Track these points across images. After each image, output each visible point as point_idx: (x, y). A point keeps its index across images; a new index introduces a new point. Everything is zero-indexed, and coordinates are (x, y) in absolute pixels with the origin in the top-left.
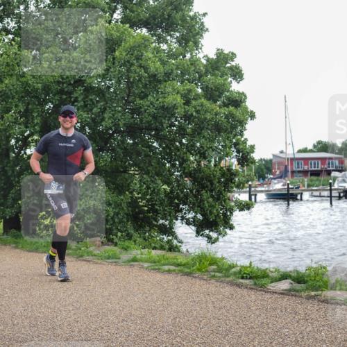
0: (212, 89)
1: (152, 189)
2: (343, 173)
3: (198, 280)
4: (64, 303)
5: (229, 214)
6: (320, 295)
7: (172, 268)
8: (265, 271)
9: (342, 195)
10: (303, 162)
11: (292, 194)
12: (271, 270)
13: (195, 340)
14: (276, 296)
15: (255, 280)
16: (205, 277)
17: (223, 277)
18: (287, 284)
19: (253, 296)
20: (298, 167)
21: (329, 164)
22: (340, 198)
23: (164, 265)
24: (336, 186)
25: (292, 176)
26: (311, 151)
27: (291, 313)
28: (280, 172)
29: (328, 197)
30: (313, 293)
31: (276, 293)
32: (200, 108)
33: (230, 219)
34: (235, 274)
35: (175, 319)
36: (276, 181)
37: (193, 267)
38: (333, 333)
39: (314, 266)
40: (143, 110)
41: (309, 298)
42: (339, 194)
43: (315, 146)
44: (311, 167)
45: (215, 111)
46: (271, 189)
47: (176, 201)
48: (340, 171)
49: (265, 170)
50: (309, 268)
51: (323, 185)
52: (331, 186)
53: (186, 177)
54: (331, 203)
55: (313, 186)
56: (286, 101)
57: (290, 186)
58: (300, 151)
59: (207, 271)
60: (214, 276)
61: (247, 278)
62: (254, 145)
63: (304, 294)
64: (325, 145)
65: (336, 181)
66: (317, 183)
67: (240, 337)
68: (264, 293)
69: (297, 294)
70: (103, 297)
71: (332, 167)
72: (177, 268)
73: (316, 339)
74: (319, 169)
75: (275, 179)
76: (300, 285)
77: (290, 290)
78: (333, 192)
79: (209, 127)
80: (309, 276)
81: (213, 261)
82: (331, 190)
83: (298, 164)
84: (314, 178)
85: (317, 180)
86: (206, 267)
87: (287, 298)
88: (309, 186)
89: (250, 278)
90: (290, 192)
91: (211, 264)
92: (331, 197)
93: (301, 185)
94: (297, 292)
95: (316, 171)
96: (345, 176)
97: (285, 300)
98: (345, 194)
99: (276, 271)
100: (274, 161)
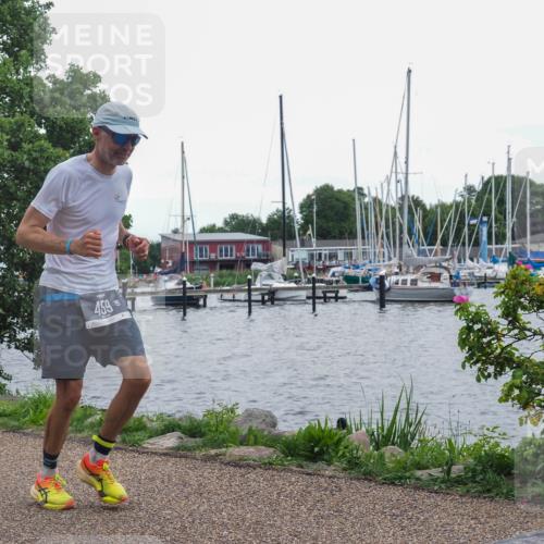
0: (61, 127)
2: (269, 264)
3: (30, 439)
6: (224, 455)
8: (139, 420)
9: (266, 297)
10: (208, 247)
11: (191, 298)
12: (151, 417)
13: (20, 535)
14: (157, 458)
15: (125, 435)
18: (173, 440)
19: (120, 460)
20: (201, 256)
21: (248, 250)
22: (263, 302)
24: (258, 284)
25: (192, 270)
26: (221, 230)
27: (176, 485)
28: (173, 264)
29: (245, 301)
30: (213, 452)
31: (156, 453)
34: (92, 426)
36: (166, 278)
37: (24, 417)
38: (240, 512)
39: (219, 409)
41: (207, 459)
42: (263, 298)
43: (226, 223)
44: (226, 255)
46: (159, 289)
48: (265, 262)
49: (149, 261)
50: (210, 413)
51: (239, 283)
52: (249, 286)
53: (17, 270)
54: (250, 312)
55: (223, 285)
56: (183, 152)
57: (188, 285)
58: (203, 231)
63: (198, 454)
64: (243, 220)
65: (259, 277)
66: (230, 279)
68: (137, 454)
69: (189, 454)
71: (253, 255)
73: (214, 522)
74: (234, 257)
75: (166, 274)
76: (193, 440)
77: (178, 448)
78: (253, 293)
80: (208, 424)
82: (249, 291)
83: (201, 250)
84: (226, 272)
85: (230, 275)
87: (173, 460)
88: (216, 284)
90: (188, 294)
92: (250, 301)
93: (205, 284)
94: (189, 450)
95: (229, 261)
96: (271, 269)
97: (170, 464)
98: (271, 297)
99: (158, 419)
100: (163, 245)
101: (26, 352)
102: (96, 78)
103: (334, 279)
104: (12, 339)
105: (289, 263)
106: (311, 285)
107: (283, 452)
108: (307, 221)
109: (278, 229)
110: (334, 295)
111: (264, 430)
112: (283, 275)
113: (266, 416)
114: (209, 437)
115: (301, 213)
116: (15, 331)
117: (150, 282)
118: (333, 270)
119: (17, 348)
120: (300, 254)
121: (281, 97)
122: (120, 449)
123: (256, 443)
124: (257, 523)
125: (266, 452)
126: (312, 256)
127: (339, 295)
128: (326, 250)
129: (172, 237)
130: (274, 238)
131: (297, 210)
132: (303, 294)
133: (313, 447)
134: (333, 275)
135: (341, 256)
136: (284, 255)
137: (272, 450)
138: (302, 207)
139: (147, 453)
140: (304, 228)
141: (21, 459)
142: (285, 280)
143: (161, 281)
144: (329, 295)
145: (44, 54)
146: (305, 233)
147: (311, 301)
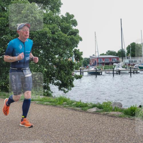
0: (64, 28)
1: (39, 70)
2: (118, 64)
3: (59, 108)
4: (2, 118)
5: (72, 80)
6: (109, 114)
7: (48, 103)
8: (86, 104)
9: (118, 72)
10: (102, 59)
11: (98, 72)
12: (89, 103)
14: (91, 114)
15: (82, 108)
16: (62, 107)
17: (69, 107)
18: (95, 109)
19: (81, 114)
20: (100, 61)
21: (113, 60)
22: (117, 73)
23: (45, 102)
24: (115, 69)
25: (98, 65)
26: (105, 55)
27: (96, 121)
28: (93, 63)
29: (112, 73)
30: (106, 113)
32: (59, 35)
33: (72, 82)
34: (74, 105)
35: (49, 124)
36: (91, 67)
37: (57, 103)
38: (113, 129)
39: (106, 101)
40: (34, 35)
41: (104, 115)
43: (107, 53)
44: (107, 61)
45: (65, 36)
46: (89, 70)
47: (50, 75)
48: (117, 63)
49: (87, 63)
50: (104, 103)
51: (110, 69)
52: (113, 69)
53: (54, 65)
54: (113, 76)
55: (106, 69)
56: (95, 34)
57: (97, 69)
58: (101, 55)
59: (62, 104)
60: (65, 106)
61: (79, 107)
62: (82, 52)
63: (102, 113)
64: (111, 52)
65: (116, 67)
66: (108, 68)
67: (75, 131)
68: (86, 113)
69: (99, 113)
70: (19, 115)
71: (114, 61)
72: (50, 103)
73: (107, 131)
74: (109, 62)
75: (91, 66)
76: (100, 109)
77: (96, 112)
78: (114, 71)
79: (63, 44)
80: (104, 106)
81: (65, 100)
82: (113, 71)
84: (107, 66)
86: (62, 102)
87: (95, 115)
88: (105, 69)
89: (80, 107)
90: (97, 72)
91: (64, 101)
92: (113, 73)
93: (101, 69)
94: (99, 112)
95: (108, 63)
96: (119, 65)
97: (94, 116)
98: (119, 72)
99: (91, 104)
100: (90, 59)
101: (57, 86)
102: (73, 16)
103: (136, 68)
104: (53, 83)
105: (124, 63)
106: (130, 69)
107: (124, 114)
108: (129, 52)
109: (121, 54)
110: (136, 72)
111: (119, 107)
112: (122, 67)
113: (119, 104)
114: (104, 109)
115: (127, 50)
116: (54, 80)
117: (87, 68)
118: (136, 65)
119: (54, 85)
120: (127, 61)
121: (121, 19)
122: (82, 111)
123: (117, 111)
124: (118, 132)
125: (120, 113)
126: (130, 61)
127: (138, 72)
128: (133, 60)
129: (93, 56)
130: (120, 57)
131: (126, 49)
132: (128, 72)
133: (132, 112)
134: (136, 66)
135: (138, 61)
136: (122, 61)
137: (121, 113)
138: (127, 48)
139: (88, 113)
140: (128, 54)
141: (57, 113)
142: (123, 68)
143: (90, 68)
144: (135, 72)
145: (60, 10)
146: (128, 55)
147: (130, 73)
